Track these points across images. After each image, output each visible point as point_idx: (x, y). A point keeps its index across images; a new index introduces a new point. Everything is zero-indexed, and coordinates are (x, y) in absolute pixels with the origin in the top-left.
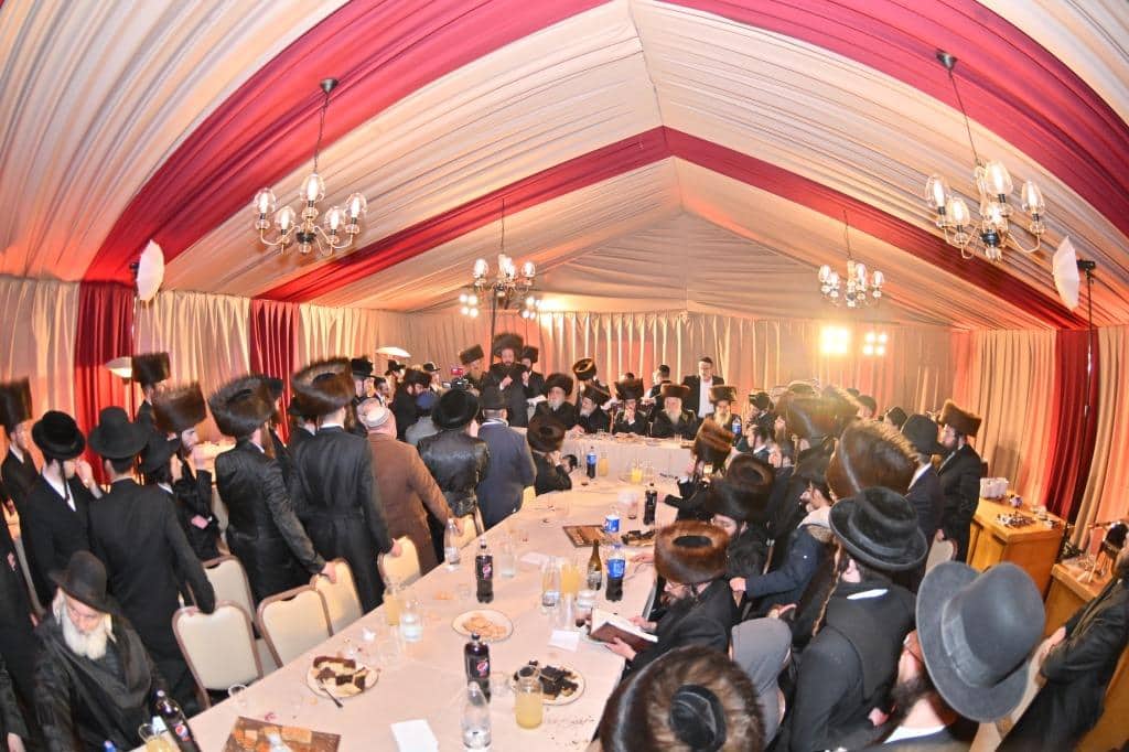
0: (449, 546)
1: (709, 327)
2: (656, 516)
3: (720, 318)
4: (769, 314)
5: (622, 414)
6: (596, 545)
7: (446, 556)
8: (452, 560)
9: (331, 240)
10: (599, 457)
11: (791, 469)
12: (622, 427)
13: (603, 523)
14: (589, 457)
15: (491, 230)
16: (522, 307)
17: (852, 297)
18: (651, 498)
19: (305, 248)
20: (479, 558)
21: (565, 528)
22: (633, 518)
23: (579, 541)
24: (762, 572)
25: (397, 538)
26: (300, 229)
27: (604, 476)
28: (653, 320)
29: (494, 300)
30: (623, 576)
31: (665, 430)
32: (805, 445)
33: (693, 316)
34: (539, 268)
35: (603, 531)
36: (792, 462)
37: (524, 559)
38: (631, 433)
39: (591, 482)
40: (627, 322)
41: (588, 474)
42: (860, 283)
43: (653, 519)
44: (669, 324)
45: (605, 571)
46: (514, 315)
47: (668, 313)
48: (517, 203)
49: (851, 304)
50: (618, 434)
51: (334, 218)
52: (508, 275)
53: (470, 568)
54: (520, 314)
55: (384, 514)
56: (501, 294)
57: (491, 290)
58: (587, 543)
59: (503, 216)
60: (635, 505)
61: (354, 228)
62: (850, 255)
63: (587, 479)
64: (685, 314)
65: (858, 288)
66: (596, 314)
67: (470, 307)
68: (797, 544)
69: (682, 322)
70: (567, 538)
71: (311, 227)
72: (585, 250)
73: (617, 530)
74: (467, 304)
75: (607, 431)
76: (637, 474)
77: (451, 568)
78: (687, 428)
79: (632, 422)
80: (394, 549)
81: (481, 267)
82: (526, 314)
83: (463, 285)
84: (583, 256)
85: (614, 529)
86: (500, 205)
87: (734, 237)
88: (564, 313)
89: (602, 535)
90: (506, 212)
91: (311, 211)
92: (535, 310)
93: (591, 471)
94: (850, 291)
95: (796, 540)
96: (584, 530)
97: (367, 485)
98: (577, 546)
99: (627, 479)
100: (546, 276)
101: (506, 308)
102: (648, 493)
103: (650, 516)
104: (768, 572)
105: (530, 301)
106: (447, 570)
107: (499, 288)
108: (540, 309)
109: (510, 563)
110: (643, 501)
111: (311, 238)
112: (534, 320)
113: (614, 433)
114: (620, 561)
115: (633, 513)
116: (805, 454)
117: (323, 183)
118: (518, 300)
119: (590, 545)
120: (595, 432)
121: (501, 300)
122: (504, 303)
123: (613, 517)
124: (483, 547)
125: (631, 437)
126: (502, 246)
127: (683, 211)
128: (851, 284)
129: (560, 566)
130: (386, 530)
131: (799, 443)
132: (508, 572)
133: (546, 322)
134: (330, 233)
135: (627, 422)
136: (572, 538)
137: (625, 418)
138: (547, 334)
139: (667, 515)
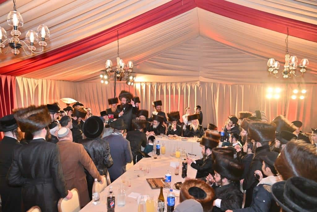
0: (94, 192)
1: (209, 88)
2: (187, 174)
3: (215, 85)
4: (238, 81)
5: (171, 127)
6: (162, 188)
7: (93, 197)
8: (96, 199)
9: (32, 48)
10: (161, 146)
11: (252, 155)
12: (171, 132)
13: (164, 177)
14: (157, 146)
15: (113, 45)
16: (128, 80)
17: (286, 73)
18: (185, 165)
19: (16, 51)
20: (109, 198)
21: (147, 180)
22: (177, 174)
23: (154, 186)
24: (241, 207)
25: (70, 190)
26: (11, 40)
27: (163, 154)
28: (184, 85)
29: (115, 77)
30: (174, 205)
31: (189, 133)
32: (259, 145)
33: (202, 83)
34: (135, 63)
35: (164, 181)
36: (253, 152)
37: (129, 196)
38: (175, 135)
39: (158, 157)
40: (173, 87)
41: (157, 153)
42: (292, 66)
43: (186, 175)
44: (191, 87)
45: (166, 203)
46: (124, 83)
47: (191, 82)
48: (124, 33)
49: (286, 76)
50: (169, 135)
51: (32, 37)
52: (121, 67)
53: (104, 203)
54: (127, 83)
55: (64, 179)
56: (118, 75)
57: (114, 73)
58: (157, 187)
59: (118, 39)
60: (178, 168)
61: (43, 43)
62: (288, 51)
63: (156, 156)
64: (198, 83)
65: (291, 68)
66: (160, 83)
67: (105, 81)
68: (258, 194)
69: (197, 86)
70: (148, 184)
71: (17, 40)
72: (154, 54)
73: (170, 181)
74: (103, 79)
75: (165, 134)
76: (178, 153)
77: (95, 203)
78: (199, 133)
79: (175, 130)
80: (69, 196)
81: (109, 63)
82: (129, 83)
83: (101, 70)
84: (154, 57)
85: (169, 181)
86: (116, 33)
87: (223, 46)
88: (146, 83)
89: (164, 183)
90: (119, 37)
91: (16, 32)
92: (133, 82)
93: (158, 152)
94: (285, 70)
95: (257, 192)
96: (156, 180)
97: (55, 166)
98: (152, 188)
99: (174, 155)
100: (138, 66)
101: (120, 80)
102: (183, 163)
103: (184, 174)
104: (245, 207)
105: (131, 78)
106: (93, 204)
107: (117, 73)
108: (135, 81)
109: (123, 198)
110: (181, 167)
111: (19, 47)
112: (133, 86)
113: (167, 135)
114: (173, 198)
115: (177, 172)
116: (259, 149)
117: (20, 16)
118: (125, 77)
119: (159, 188)
120: (159, 134)
121: (118, 78)
122: (120, 79)
123: (168, 175)
124: (111, 192)
125: (175, 137)
126: (119, 53)
127: (200, 35)
128: (286, 66)
129: (145, 200)
130: (65, 187)
131: (256, 144)
132: (122, 203)
133: (138, 87)
134: (31, 44)
135: (173, 130)
136: (150, 185)
137: (172, 129)
138: (138, 92)
139: (192, 173)
